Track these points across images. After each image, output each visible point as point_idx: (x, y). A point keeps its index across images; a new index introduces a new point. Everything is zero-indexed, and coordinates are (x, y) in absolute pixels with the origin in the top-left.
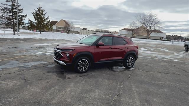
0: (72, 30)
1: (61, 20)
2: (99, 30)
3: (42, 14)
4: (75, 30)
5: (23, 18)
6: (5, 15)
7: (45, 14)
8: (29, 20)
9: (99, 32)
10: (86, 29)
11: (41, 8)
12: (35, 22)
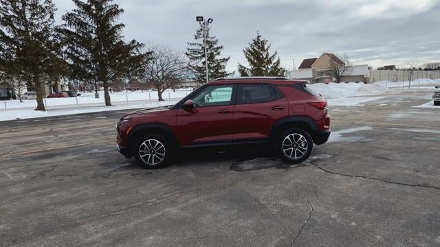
0: (346, 74)
1: (323, 55)
2: (435, 64)
3: (263, 49)
4: (356, 73)
5: (222, 64)
6: (193, 63)
7: (267, 49)
8: (240, 66)
9: (436, 69)
10: (391, 68)
11: (260, 38)
12: (250, 68)
